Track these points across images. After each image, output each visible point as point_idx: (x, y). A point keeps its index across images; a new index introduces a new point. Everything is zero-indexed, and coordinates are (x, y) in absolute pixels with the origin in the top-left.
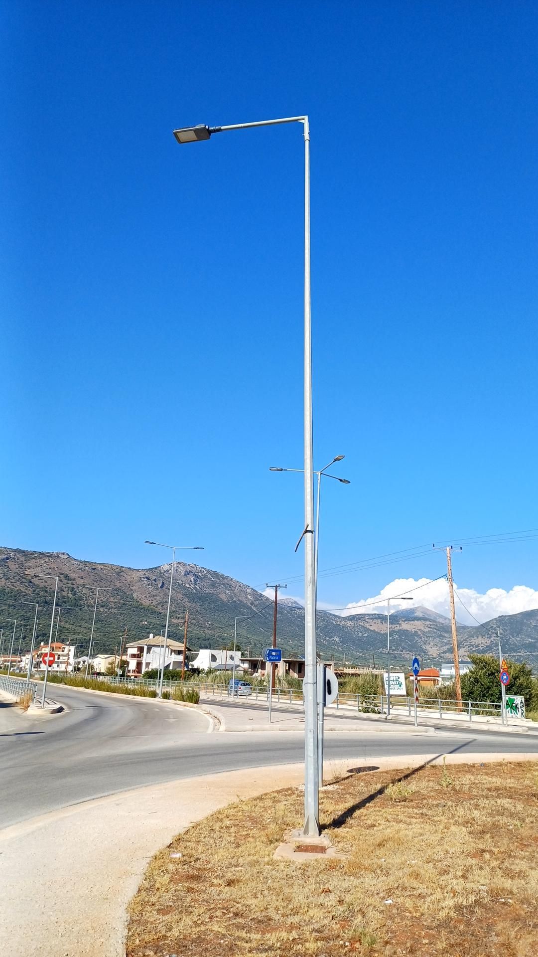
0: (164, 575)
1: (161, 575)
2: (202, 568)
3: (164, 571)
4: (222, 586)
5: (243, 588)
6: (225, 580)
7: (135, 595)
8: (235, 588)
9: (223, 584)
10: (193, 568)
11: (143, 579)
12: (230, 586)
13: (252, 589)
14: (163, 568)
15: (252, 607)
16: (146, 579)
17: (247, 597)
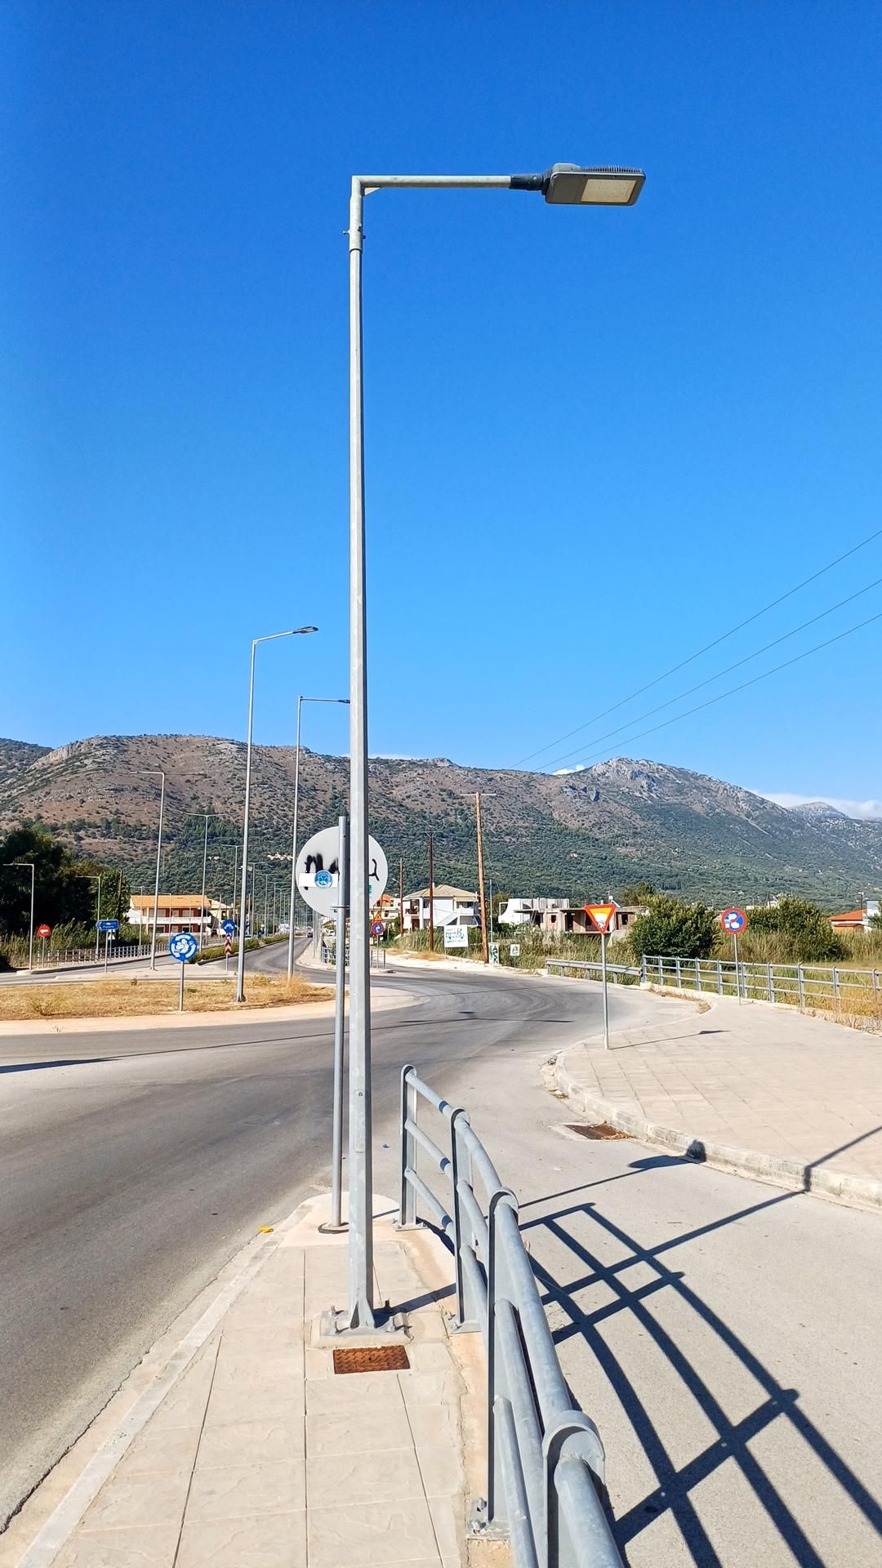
0: (598, 780)
1: (594, 781)
2: (659, 765)
3: (599, 774)
4: (695, 791)
5: (731, 793)
6: (699, 781)
7: (556, 816)
8: (717, 792)
9: (696, 788)
10: (644, 766)
11: (565, 790)
12: (709, 790)
13: (746, 792)
14: (595, 770)
15: (750, 821)
16: (570, 789)
17: (739, 806)
